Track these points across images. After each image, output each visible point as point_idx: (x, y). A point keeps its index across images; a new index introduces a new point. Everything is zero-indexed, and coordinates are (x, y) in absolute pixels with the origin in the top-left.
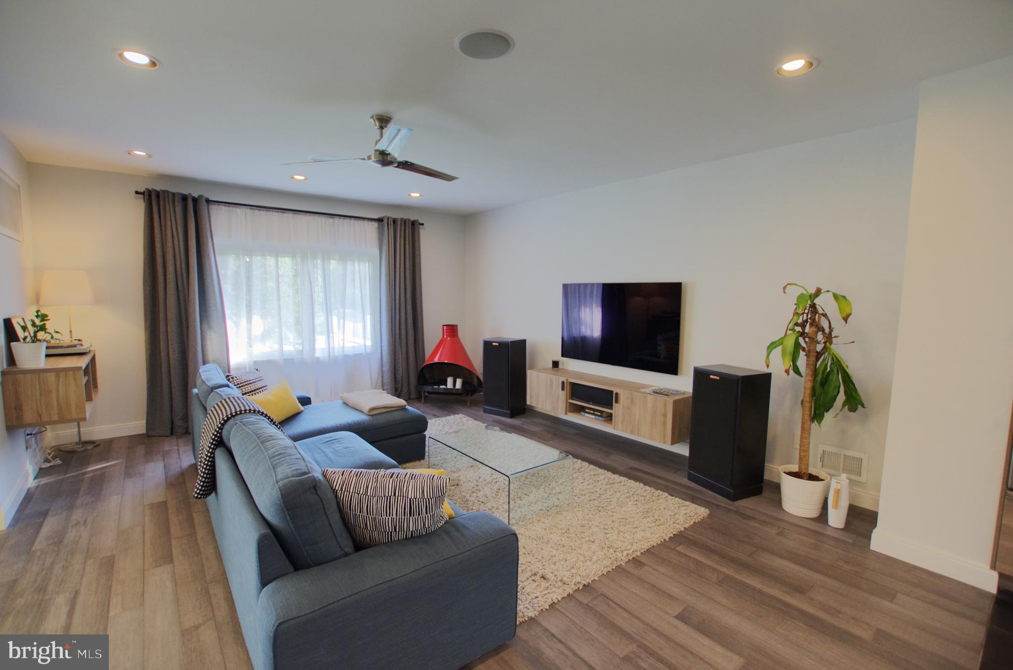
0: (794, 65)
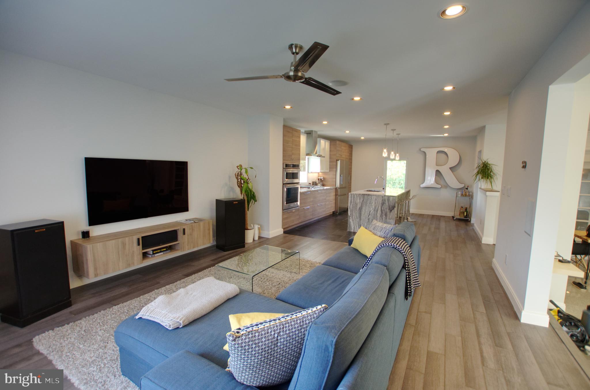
0: (288, 107)
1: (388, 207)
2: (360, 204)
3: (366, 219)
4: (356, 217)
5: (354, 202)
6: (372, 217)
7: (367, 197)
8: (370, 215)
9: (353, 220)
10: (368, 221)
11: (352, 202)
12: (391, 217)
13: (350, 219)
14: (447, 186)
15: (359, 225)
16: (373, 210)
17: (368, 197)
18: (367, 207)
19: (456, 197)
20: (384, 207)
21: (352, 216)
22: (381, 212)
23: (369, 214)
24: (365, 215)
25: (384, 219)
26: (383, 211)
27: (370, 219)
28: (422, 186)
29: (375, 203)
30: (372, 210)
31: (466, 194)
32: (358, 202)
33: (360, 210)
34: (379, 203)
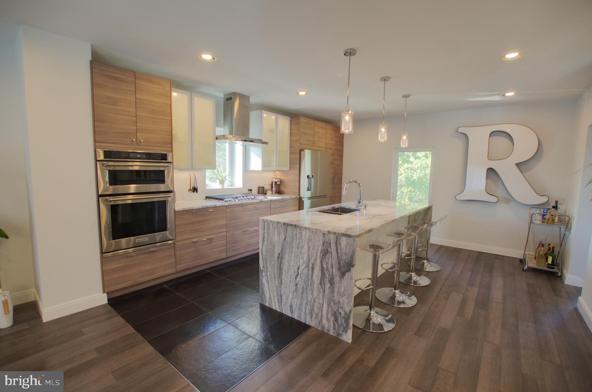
1: (337, 264)
2: (280, 245)
3: (291, 285)
4: (272, 276)
5: (269, 240)
6: (303, 280)
7: (293, 232)
8: (299, 277)
9: (268, 281)
10: (294, 288)
11: (266, 239)
12: (343, 290)
13: (263, 277)
14: (509, 199)
15: (279, 294)
16: (304, 266)
17: (295, 232)
18: (293, 255)
19: (531, 223)
20: (327, 260)
21: (267, 273)
22: (320, 273)
23: (296, 273)
24: (289, 274)
25: (327, 291)
26: (325, 272)
27: (298, 286)
28: (461, 197)
29: (309, 249)
30: (302, 265)
31: (553, 220)
32: (276, 241)
33: (279, 260)
34: (317, 250)
